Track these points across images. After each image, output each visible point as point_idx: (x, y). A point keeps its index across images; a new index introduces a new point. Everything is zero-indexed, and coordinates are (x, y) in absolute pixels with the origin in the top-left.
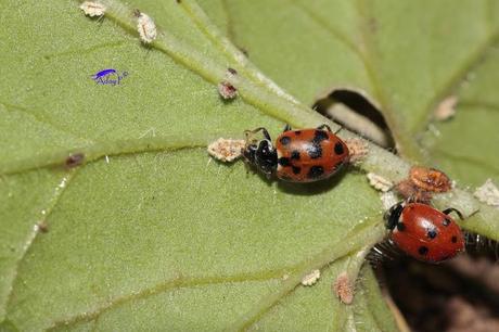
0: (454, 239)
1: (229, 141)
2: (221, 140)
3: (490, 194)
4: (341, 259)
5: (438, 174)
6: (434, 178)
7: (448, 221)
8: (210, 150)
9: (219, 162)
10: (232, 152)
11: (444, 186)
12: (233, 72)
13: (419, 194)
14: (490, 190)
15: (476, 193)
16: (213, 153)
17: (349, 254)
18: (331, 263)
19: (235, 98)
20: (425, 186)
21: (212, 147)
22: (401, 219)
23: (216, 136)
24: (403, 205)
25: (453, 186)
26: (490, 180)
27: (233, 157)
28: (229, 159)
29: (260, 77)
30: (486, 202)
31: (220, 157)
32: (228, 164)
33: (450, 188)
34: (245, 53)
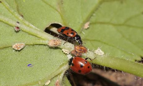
0: (89, 67)
1: (19, 44)
2: (16, 44)
3: (99, 52)
4: (57, 76)
5: (83, 47)
6: (82, 49)
7: (86, 62)
8: (13, 47)
9: (16, 51)
10: (20, 47)
11: (85, 51)
12: (18, 23)
13: (78, 54)
14: (99, 51)
15: (95, 52)
16: (14, 48)
17: (59, 74)
18: (53, 78)
19: (20, 30)
20: (79, 51)
21: (14, 46)
22: (72, 62)
23: (15, 43)
24: (73, 58)
25: (88, 50)
26: (99, 48)
27: (20, 49)
28: (19, 49)
29: (27, 23)
30: (98, 55)
31: (16, 49)
32: (19, 51)
33: (87, 51)
34: (22, 16)
